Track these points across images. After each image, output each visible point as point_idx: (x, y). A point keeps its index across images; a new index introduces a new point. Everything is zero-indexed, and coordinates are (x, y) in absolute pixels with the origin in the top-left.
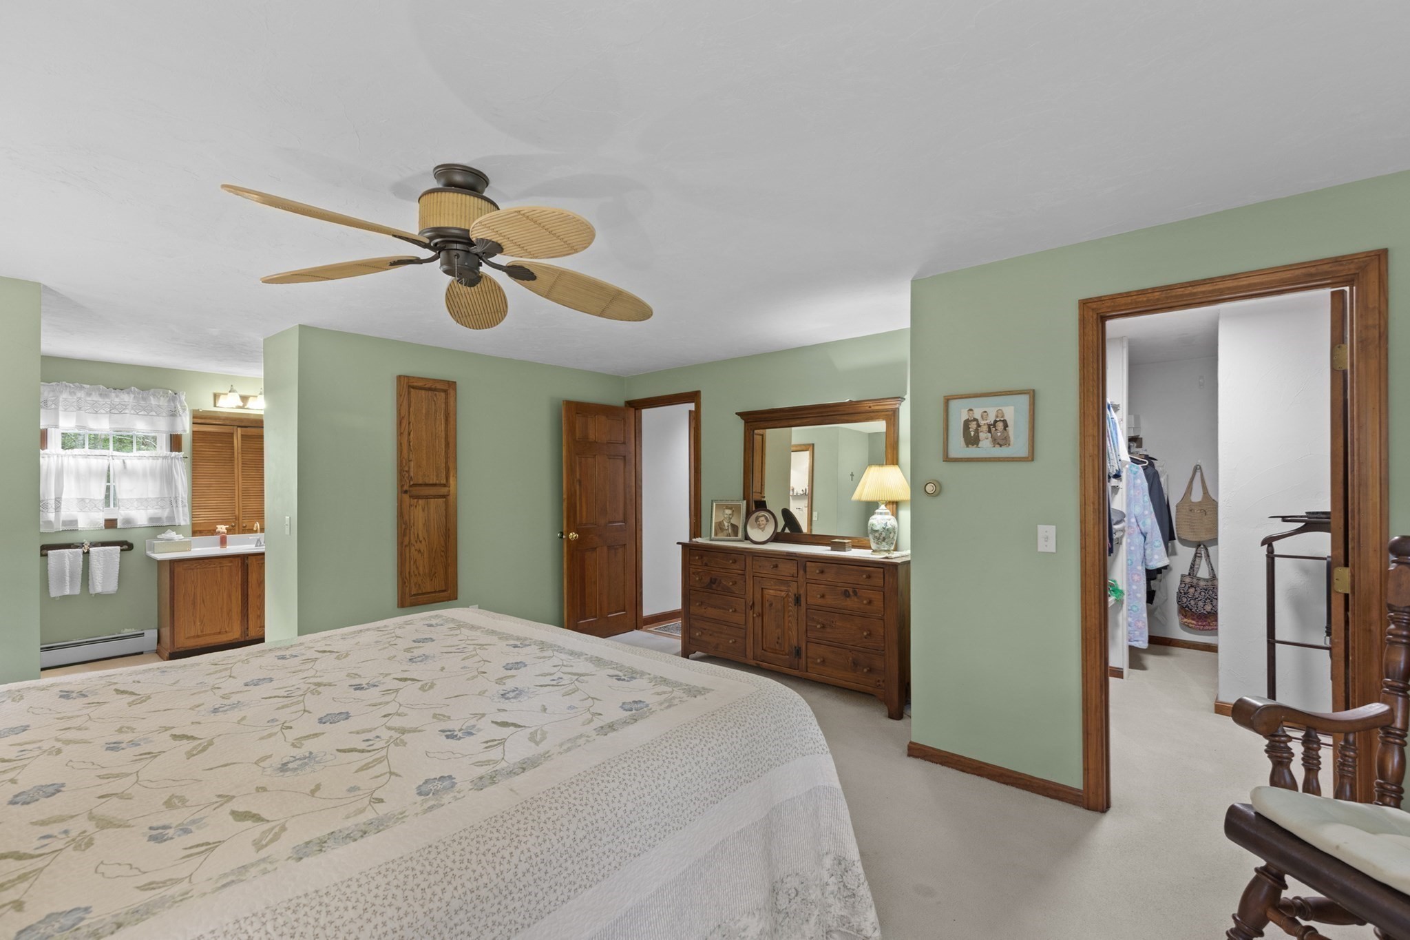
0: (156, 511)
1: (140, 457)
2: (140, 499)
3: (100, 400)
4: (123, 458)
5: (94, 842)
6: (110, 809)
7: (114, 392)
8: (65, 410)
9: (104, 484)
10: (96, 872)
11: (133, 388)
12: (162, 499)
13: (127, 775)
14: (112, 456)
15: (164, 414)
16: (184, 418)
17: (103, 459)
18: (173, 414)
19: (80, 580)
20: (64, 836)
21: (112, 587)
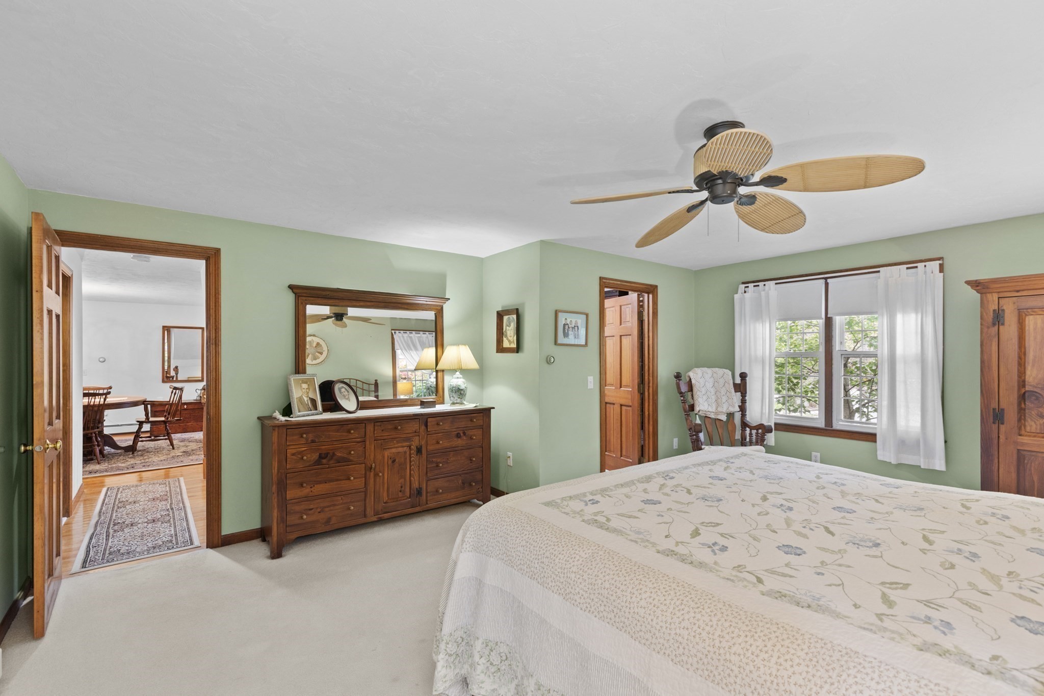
5: (1007, 573)
6: (985, 584)
10: (1015, 560)
13: (960, 600)
20: (1022, 586)
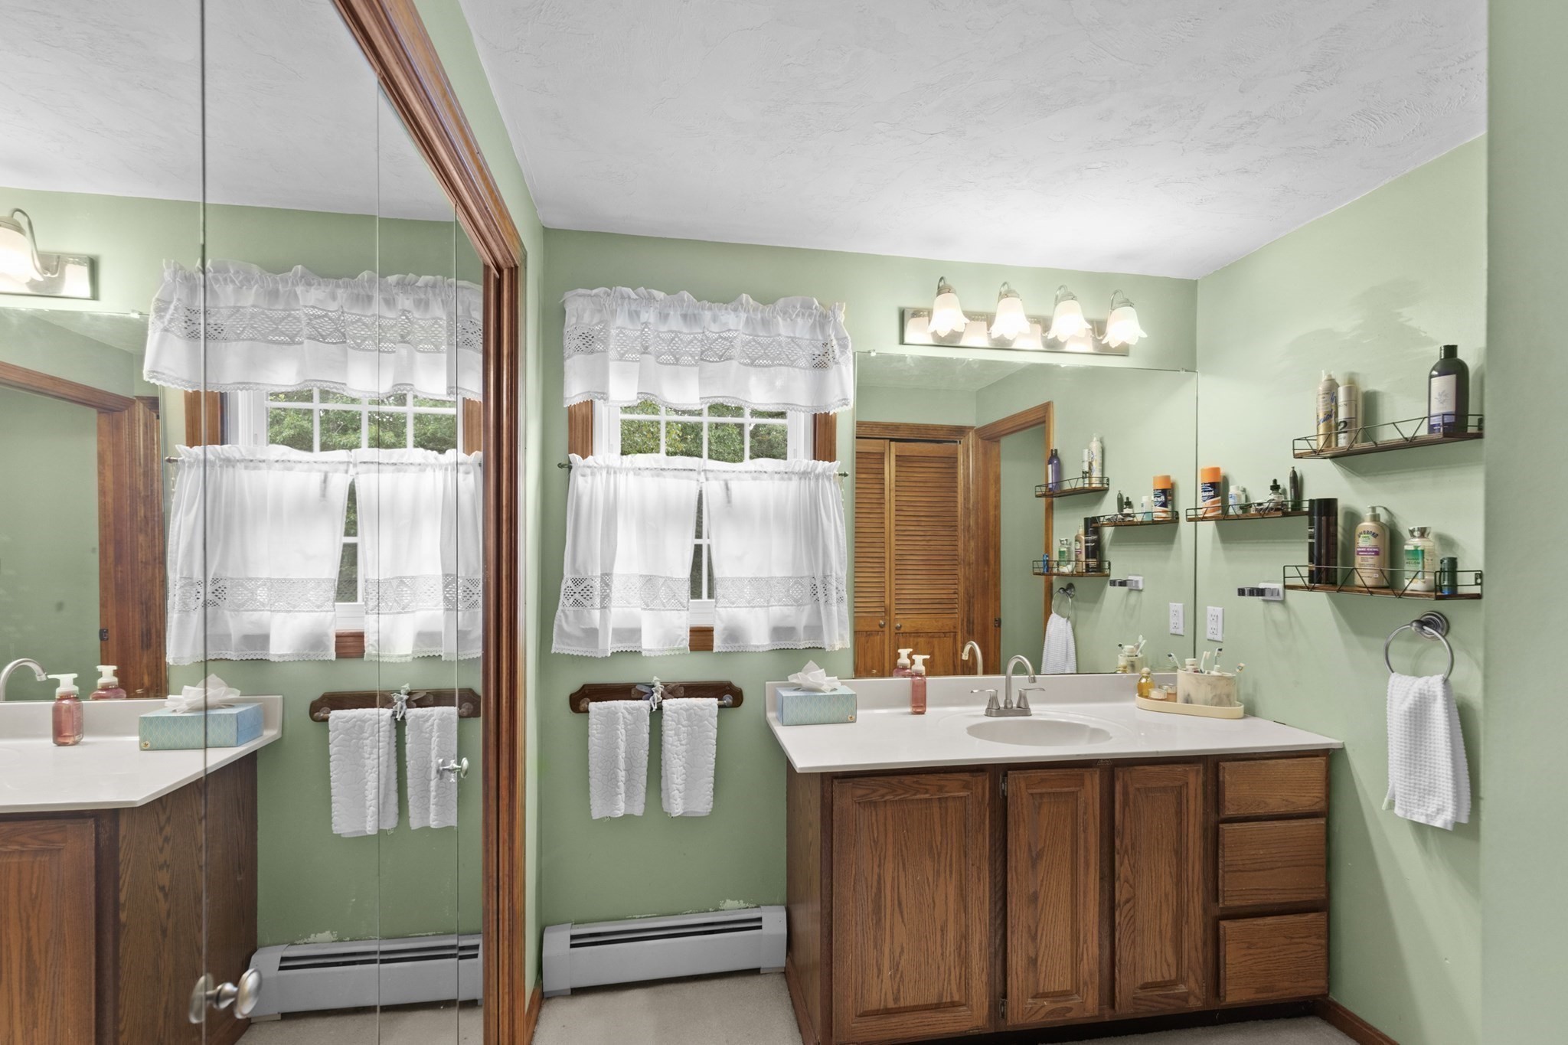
0: (785, 609)
1: (758, 474)
2: (756, 579)
3: (685, 330)
4: (726, 476)
7: (710, 309)
8: (621, 357)
9: (691, 542)
11: (744, 295)
12: (798, 581)
14: (705, 471)
15: (803, 362)
16: (844, 368)
17: (688, 478)
18: (821, 364)
19: (644, 778)
21: (703, 803)
